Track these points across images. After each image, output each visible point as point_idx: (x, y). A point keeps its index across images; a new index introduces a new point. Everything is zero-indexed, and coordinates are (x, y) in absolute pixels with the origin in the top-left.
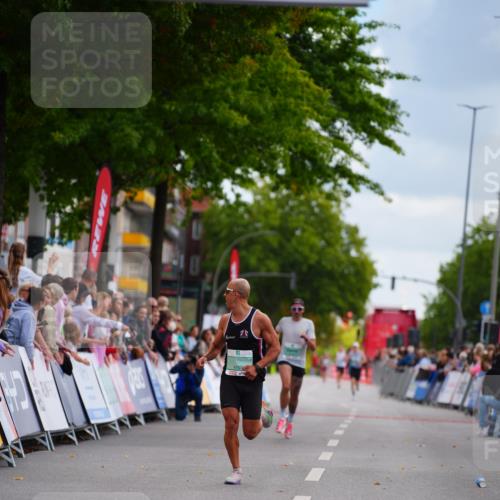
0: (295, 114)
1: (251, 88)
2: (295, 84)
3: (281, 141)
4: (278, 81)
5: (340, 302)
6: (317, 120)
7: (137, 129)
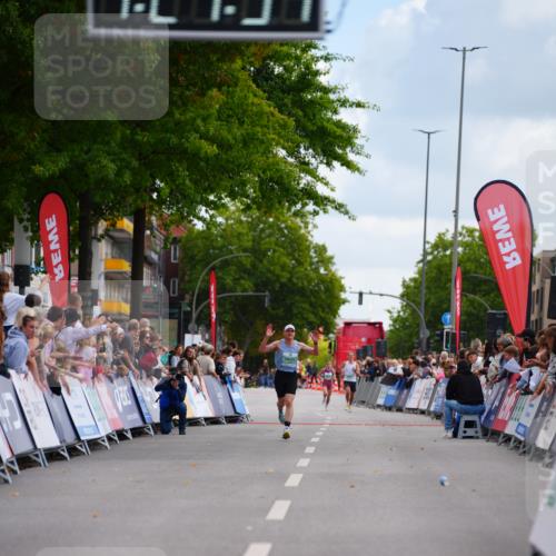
0: (262, 142)
1: (219, 119)
2: (261, 114)
3: (249, 168)
4: (245, 112)
5: (312, 318)
6: (284, 148)
7: (113, 161)
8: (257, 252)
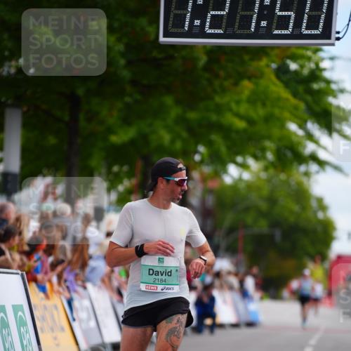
0: (278, 119)
1: (248, 102)
3: (269, 138)
6: (294, 122)
7: (168, 132)
8: (272, 201)
